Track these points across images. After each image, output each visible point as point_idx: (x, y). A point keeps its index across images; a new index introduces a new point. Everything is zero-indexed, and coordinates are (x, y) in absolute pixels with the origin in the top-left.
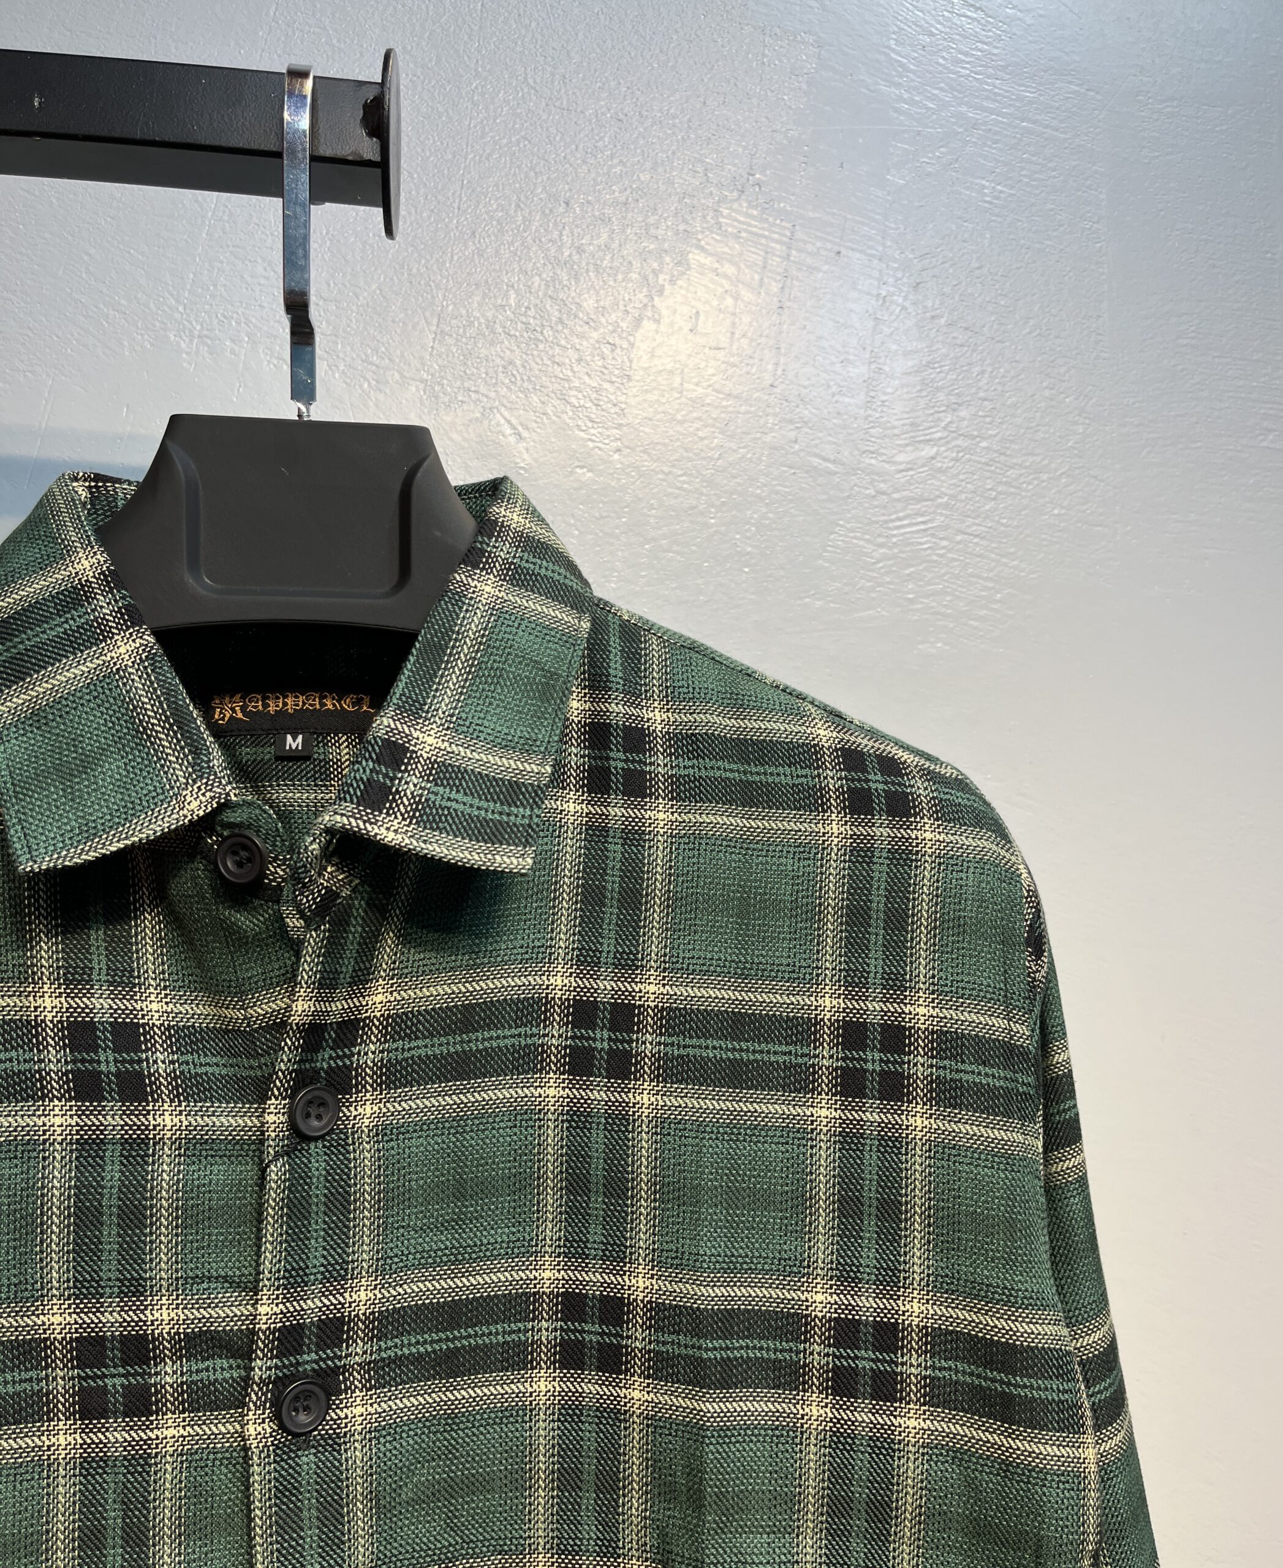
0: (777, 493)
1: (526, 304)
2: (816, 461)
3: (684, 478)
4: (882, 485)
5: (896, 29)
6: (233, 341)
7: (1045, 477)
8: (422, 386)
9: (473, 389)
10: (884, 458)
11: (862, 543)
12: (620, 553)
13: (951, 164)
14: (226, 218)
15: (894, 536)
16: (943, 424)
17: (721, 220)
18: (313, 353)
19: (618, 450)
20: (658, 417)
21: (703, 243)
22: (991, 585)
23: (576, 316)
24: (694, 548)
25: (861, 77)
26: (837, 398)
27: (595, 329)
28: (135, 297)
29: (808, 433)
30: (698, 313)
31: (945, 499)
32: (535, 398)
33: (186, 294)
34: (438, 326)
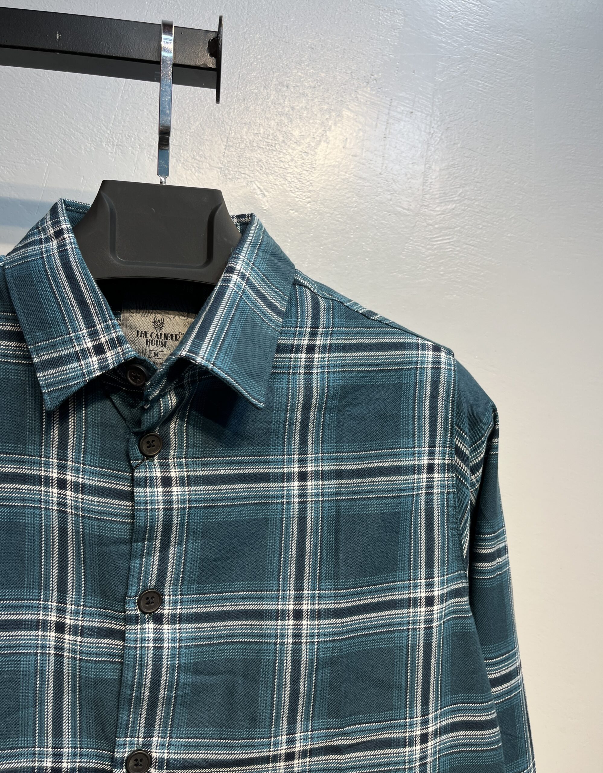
0: (382, 224)
1: (268, 133)
2: (400, 209)
3: (339, 216)
4: (430, 221)
5: (440, 9)
6: (133, 148)
7: (504, 219)
8: (219, 170)
9: (243, 172)
10: (431, 208)
11: (420, 248)
12: (309, 251)
13: (464, 72)
14: (130, 90)
15: (435, 245)
16: (458, 194)
17: (358, 96)
18: (168, 154)
19: (309, 202)
20: (328, 187)
21: (349, 107)
22: (479, 268)
23: (291, 139)
24: (343, 248)
25: (424, 31)
26: (409, 180)
27: (299, 145)
28: (87, 126)
29: (396, 196)
30: (347, 139)
31: (459, 228)
32: (271, 177)
33: (111, 125)
34: (227, 143)
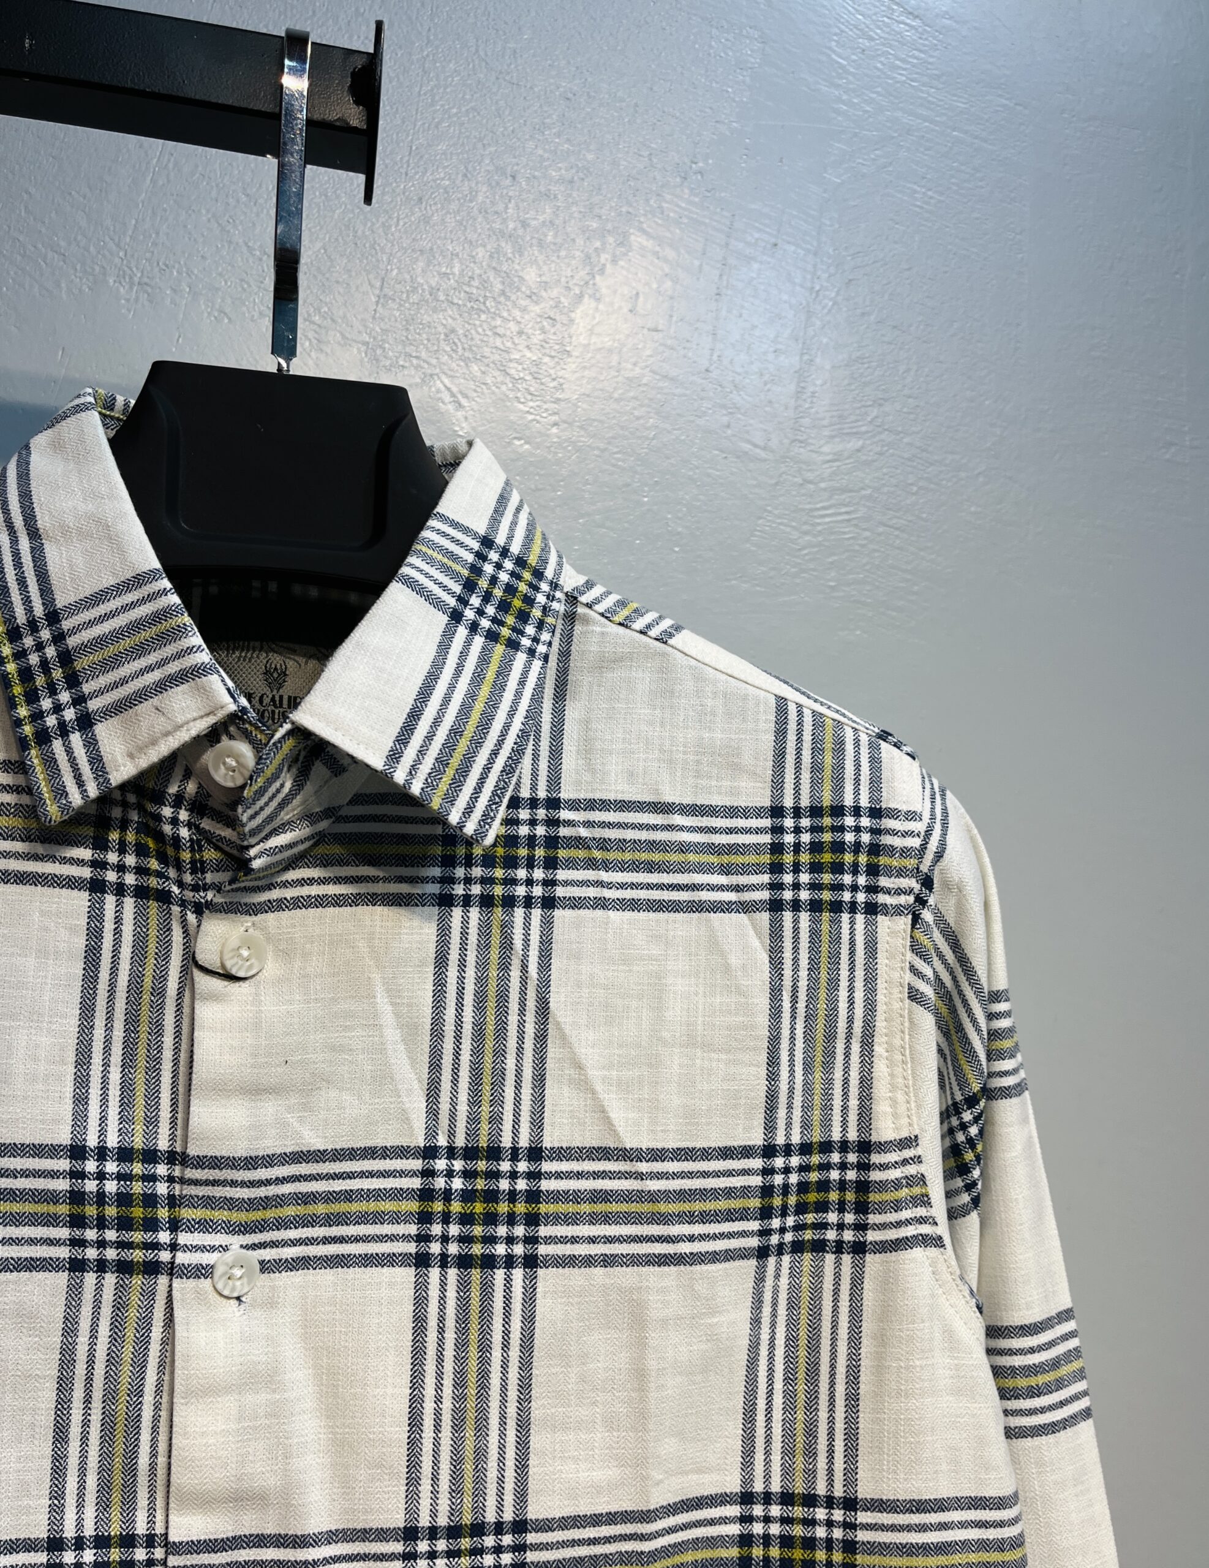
0: (709, 475)
1: (470, 274)
2: (747, 447)
3: (619, 456)
4: (809, 474)
5: (838, 31)
6: (174, 291)
7: (963, 474)
8: (363, 348)
9: (414, 354)
10: (812, 447)
11: (788, 529)
12: (554, 527)
13: (885, 167)
14: (171, 165)
15: (819, 524)
16: (869, 418)
17: (665, 205)
18: (296, 309)
19: (555, 424)
20: (596, 394)
21: (645, 226)
22: (909, 577)
23: (519, 289)
24: (626, 525)
25: (804, 76)
26: (768, 386)
27: (537, 303)
28: (75, 239)
29: (739, 419)
30: (637, 294)
31: (869, 491)
32: (475, 368)
33: (128, 240)
34: (381, 289)
